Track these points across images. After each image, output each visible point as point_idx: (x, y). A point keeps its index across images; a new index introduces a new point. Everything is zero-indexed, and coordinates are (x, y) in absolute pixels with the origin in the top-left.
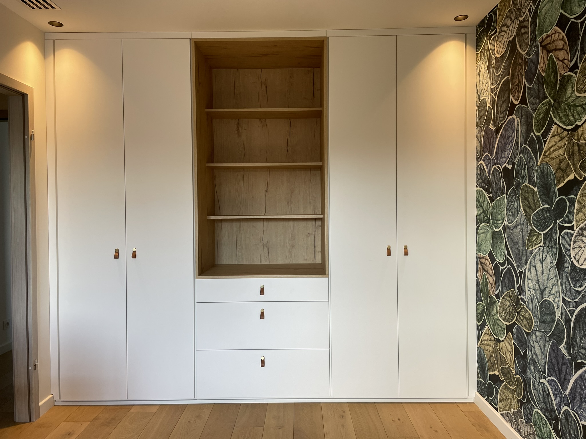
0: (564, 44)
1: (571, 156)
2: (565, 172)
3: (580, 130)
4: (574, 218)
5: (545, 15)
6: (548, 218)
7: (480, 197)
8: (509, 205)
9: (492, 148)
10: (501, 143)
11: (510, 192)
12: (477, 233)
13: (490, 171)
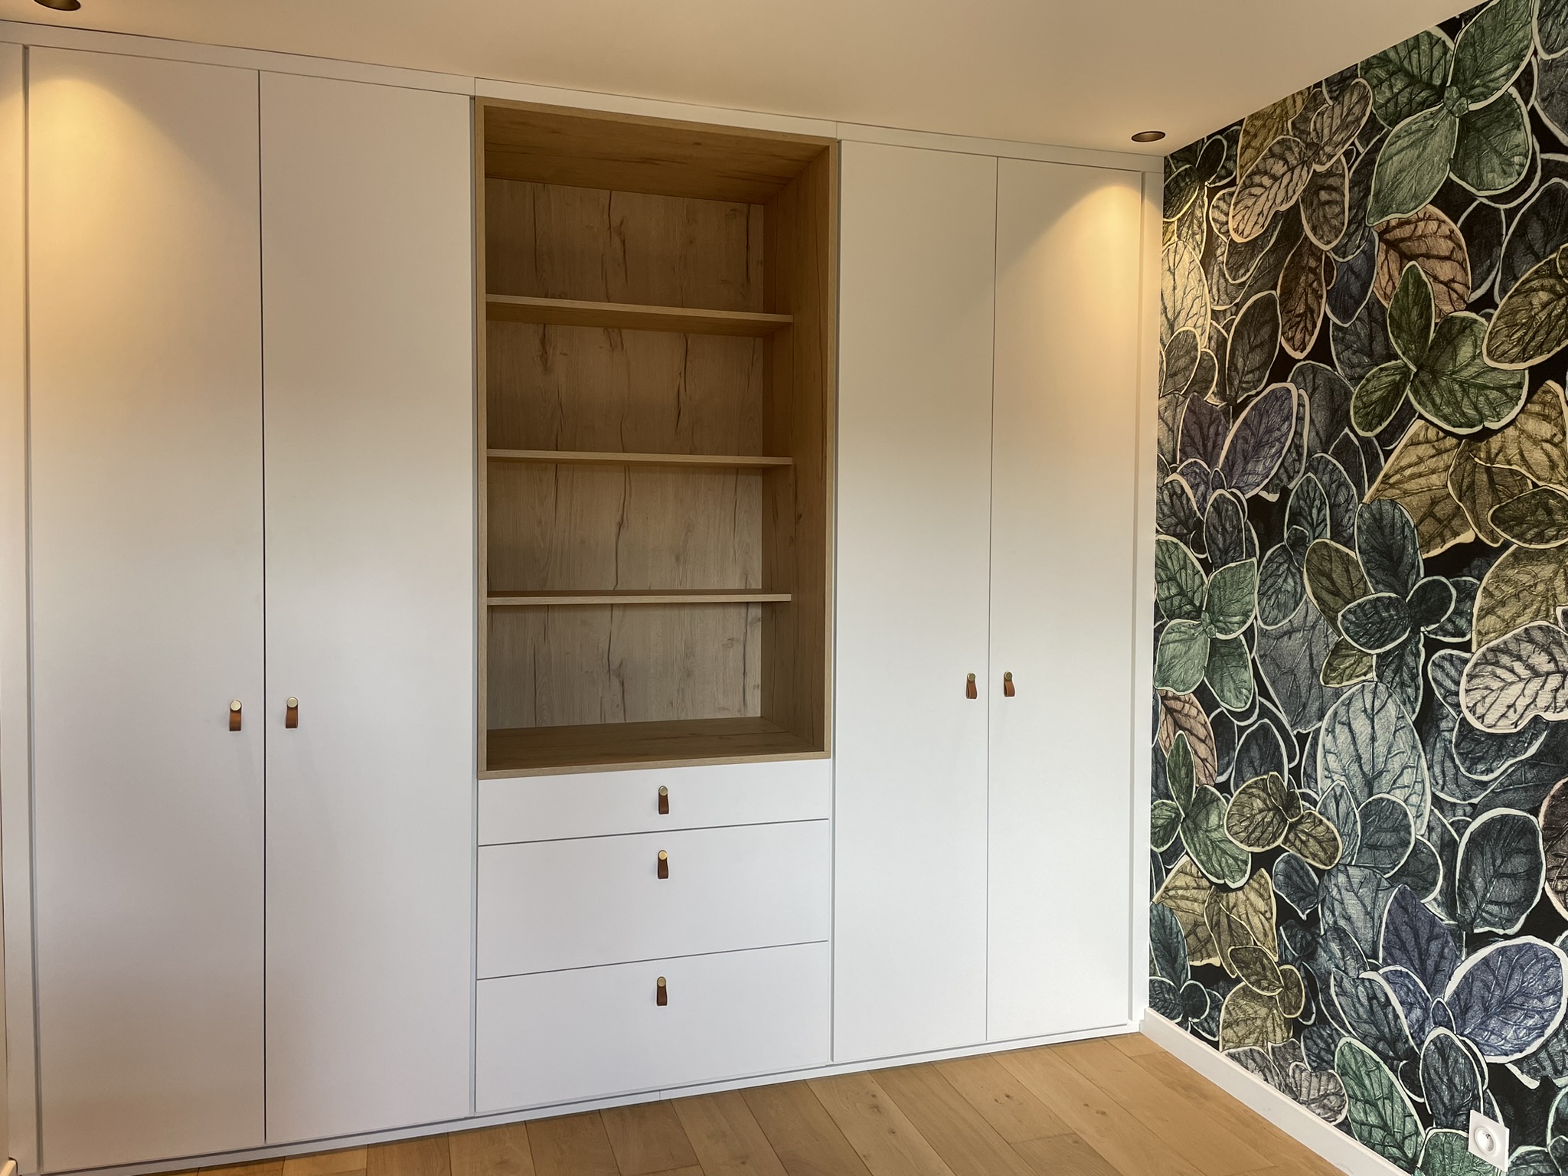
0: (1454, 248)
1: (1467, 491)
2: (1447, 525)
3: (1495, 442)
4: (1472, 626)
5: (1397, 174)
6: (1393, 620)
7: (1170, 558)
8: (1269, 582)
9: (1214, 447)
10: (1246, 441)
11: (1272, 554)
12: (1156, 640)
13: (1205, 500)
